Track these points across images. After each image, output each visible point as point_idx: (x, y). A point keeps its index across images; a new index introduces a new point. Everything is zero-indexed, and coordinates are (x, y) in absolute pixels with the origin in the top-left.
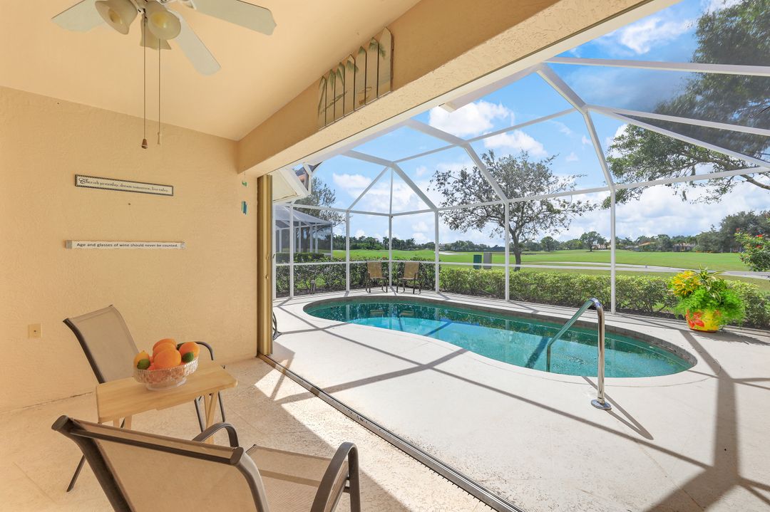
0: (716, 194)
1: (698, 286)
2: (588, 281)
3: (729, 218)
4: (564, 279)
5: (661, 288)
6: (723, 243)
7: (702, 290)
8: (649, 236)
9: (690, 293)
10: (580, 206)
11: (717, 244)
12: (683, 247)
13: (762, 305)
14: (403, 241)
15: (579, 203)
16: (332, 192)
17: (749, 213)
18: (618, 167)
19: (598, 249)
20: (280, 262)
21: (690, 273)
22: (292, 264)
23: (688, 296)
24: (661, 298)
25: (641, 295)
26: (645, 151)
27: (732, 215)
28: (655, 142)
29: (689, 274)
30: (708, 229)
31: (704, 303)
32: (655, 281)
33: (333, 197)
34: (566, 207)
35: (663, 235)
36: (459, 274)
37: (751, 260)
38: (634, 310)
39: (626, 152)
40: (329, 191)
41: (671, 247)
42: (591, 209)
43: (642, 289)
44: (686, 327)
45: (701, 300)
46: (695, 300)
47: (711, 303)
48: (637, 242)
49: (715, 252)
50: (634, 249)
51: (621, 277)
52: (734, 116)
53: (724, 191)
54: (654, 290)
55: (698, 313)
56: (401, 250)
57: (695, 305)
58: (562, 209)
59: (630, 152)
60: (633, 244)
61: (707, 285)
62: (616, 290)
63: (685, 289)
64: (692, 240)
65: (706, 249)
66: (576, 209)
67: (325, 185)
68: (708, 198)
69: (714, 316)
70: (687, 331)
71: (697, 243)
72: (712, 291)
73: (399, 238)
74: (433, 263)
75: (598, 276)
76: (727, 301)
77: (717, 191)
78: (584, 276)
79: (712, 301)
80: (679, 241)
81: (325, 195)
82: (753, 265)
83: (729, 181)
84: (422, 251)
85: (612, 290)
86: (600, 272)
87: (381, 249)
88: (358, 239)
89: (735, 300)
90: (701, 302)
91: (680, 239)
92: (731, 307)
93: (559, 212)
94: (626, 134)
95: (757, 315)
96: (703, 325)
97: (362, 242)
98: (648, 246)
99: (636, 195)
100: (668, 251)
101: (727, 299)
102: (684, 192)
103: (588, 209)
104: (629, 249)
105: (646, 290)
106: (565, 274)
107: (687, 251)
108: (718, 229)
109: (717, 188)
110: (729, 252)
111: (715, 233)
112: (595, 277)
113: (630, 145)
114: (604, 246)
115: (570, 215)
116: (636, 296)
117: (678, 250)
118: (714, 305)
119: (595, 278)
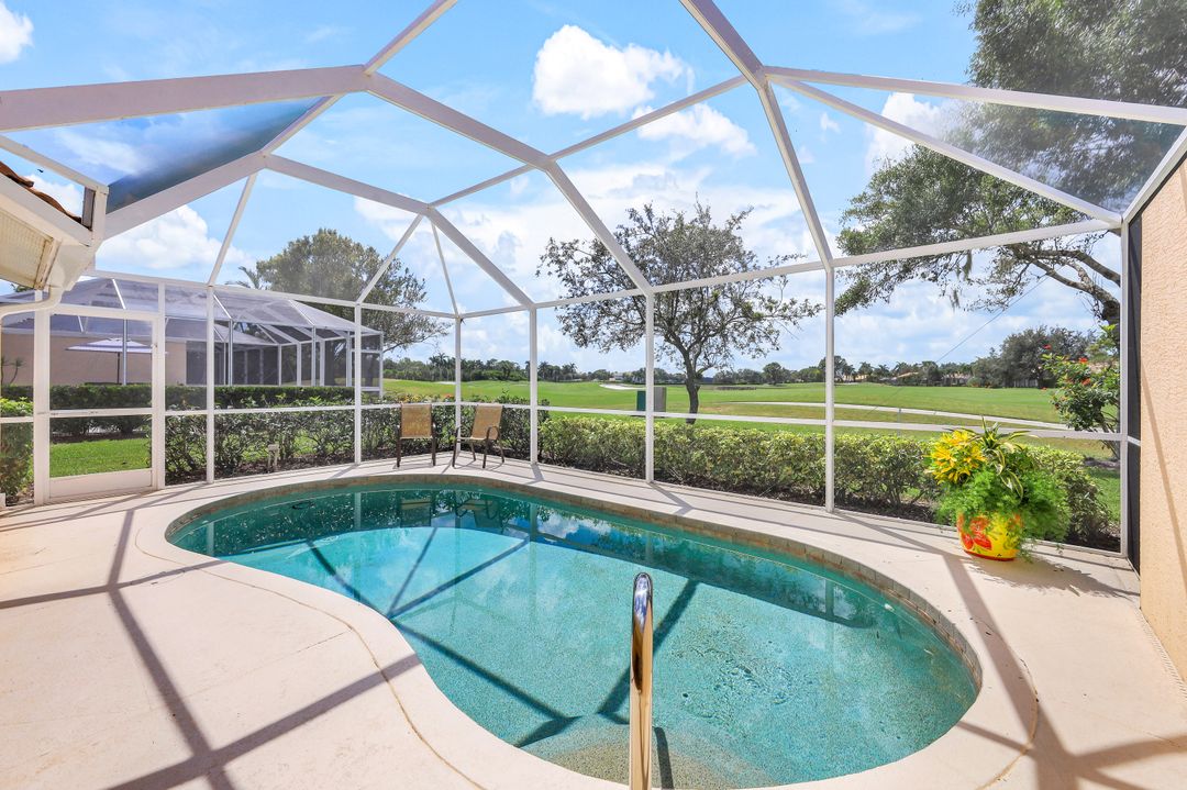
0: (1001, 296)
1: (981, 464)
2: (789, 445)
3: (1013, 338)
4: (748, 441)
5: (915, 460)
6: (1006, 373)
7: (986, 473)
8: (911, 363)
9: (964, 476)
10: (794, 307)
11: (997, 376)
12: (954, 380)
13: (1092, 496)
14: (557, 368)
15: (793, 303)
16: (420, 283)
17: (1039, 333)
18: (855, 244)
19: (842, 381)
20: (224, 407)
21: (966, 436)
22: (212, 412)
23: (960, 484)
24: (914, 481)
25: (879, 473)
26: (897, 219)
27: (1017, 333)
28: (912, 205)
29: (961, 439)
30: (986, 355)
31: (992, 501)
32: (904, 446)
33: (421, 292)
34: (774, 310)
35: (929, 362)
36: (575, 428)
37: (1072, 406)
38: (868, 500)
39: (871, 222)
40: (415, 281)
41: (939, 379)
42: (811, 314)
43: (881, 462)
44: (957, 547)
45: (986, 494)
46: (974, 494)
47: (1005, 502)
48: (896, 372)
49: (996, 387)
50: (891, 383)
51: (845, 438)
52: (1029, 167)
53: (1011, 292)
54: (902, 464)
55: (980, 519)
56: (555, 381)
57: (975, 505)
58: (767, 312)
59: (877, 221)
60: (890, 375)
61: (997, 459)
62: (836, 463)
63: (955, 470)
64: (966, 369)
65: (984, 384)
66: (788, 313)
67: (407, 270)
68: (989, 303)
69: (1009, 527)
70: (958, 558)
71: (972, 374)
72: (1006, 475)
73: (552, 363)
74: (524, 407)
75: (807, 436)
76: (1033, 497)
77: (1003, 292)
78: (784, 435)
79: (1006, 497)
80: (949, 372)
81: (407, 287)
82: (1073, 416)
83: (1020, 276)
84: (586, 384)
85: (828, 461)
86: (810, 428)
87: (521, 379)
88: (485, 364)
89: (1050, 494)
90: (985, 499)
91: (951, 368)
92: (1043, 507)
93: (759, 318)
94: (870, 192)
95: (1085, 516)
96: (988, 545)
97: (491, 368)
98: (909, 377)
99: (885, 294)
100: (936, 385)
101: (1036, 492)
102: (955, 292)
103: (807, 313)
104: (884, 382)
105: (888, 462)
106: (753, 431)
107: (959, 385)
108: (999, 353)
109: (1001, 286)
110: (1012, 387)
111: (996, 360)
112: (801, 438)
113: (875, 209)
114: (851, 378)
115: (778, 324)
116: (871, 476)
117: (948, 383)
118: (1010, 504)
119: (802, 440)
